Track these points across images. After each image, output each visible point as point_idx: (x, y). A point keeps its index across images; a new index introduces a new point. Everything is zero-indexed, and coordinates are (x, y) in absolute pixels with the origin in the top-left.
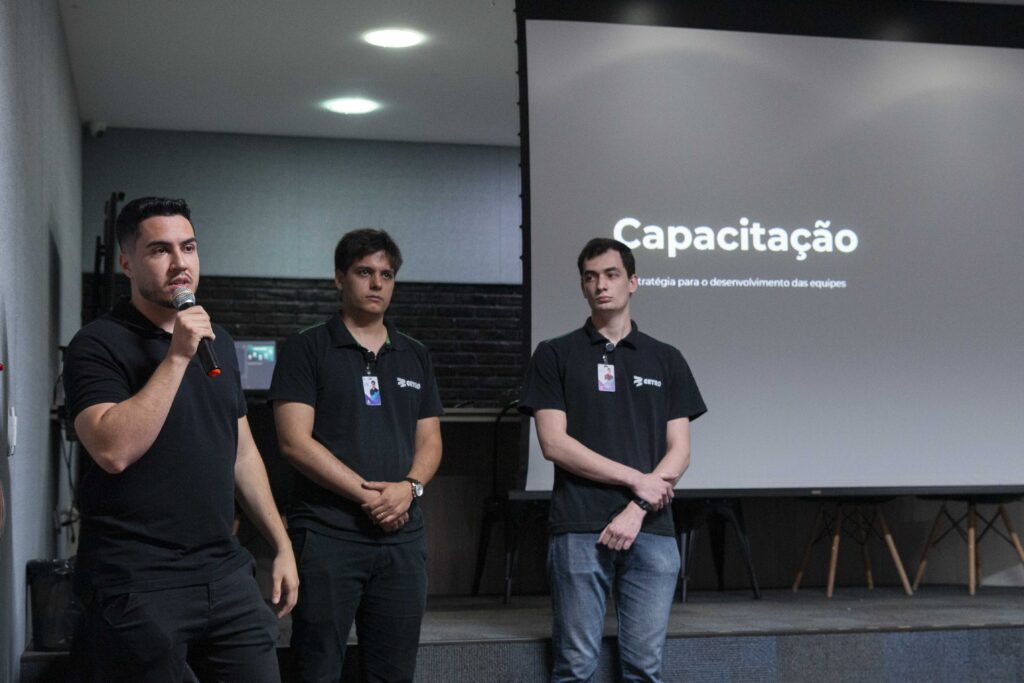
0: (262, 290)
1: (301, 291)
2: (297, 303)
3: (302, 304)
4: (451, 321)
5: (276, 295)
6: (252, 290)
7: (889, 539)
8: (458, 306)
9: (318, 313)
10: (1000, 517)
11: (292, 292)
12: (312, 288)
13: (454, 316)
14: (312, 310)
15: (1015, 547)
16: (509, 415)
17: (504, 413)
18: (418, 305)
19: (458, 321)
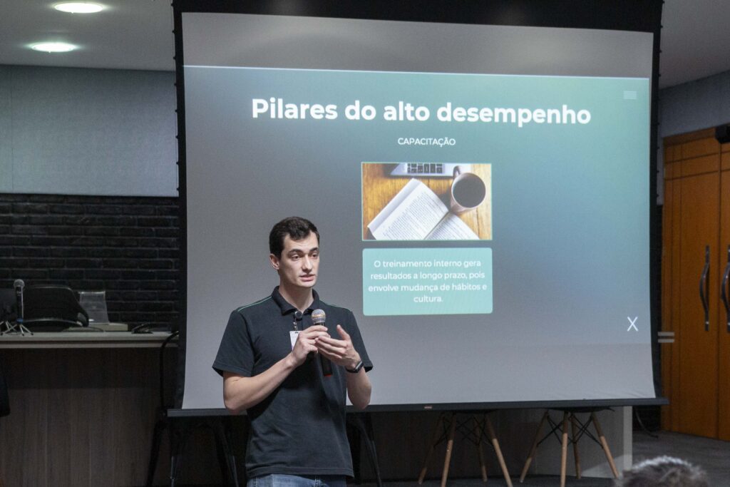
1: (14, 204)
2: (11, 215)
3: (15, 216)
4: (151, 230)
7: (495, 442)
8: (156, 217)
9: (30, 224)
10: (592, 423)
11: (7, 204)
12: (26, 201)
13: (154, 226)
14: (25, 221)
15: (603, 447)
16: (174, 342)
17: (169, 339)
18: (121, 216)
19: (157, 230)
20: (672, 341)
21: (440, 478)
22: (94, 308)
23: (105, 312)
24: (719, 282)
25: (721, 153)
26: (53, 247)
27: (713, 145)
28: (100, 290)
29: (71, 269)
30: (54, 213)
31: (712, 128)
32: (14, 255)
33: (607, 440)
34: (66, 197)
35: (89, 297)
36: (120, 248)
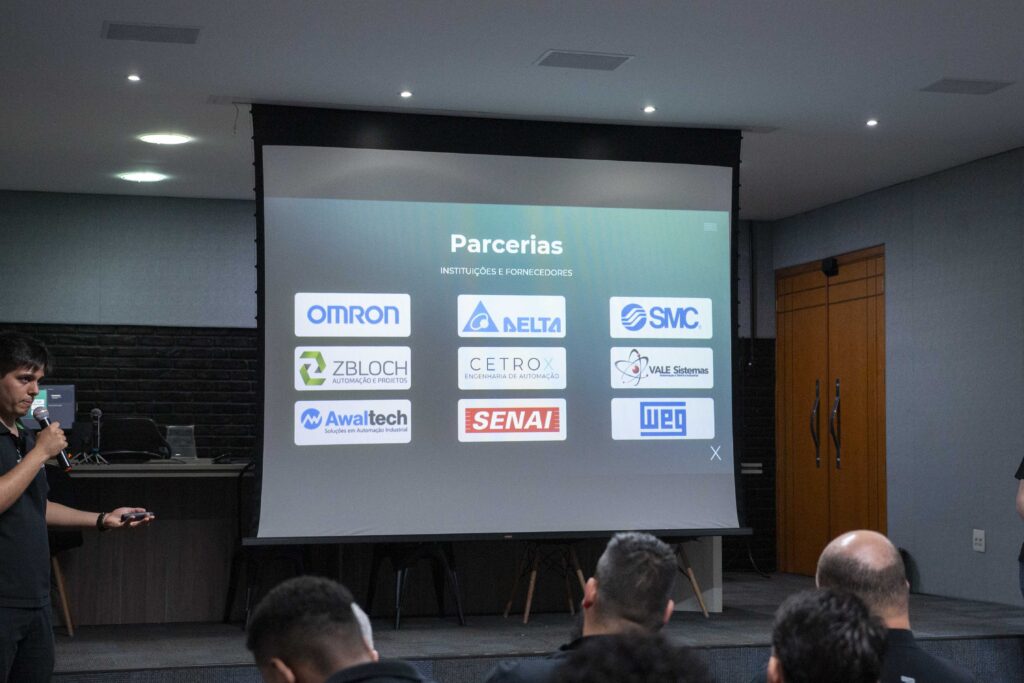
0: (65, 335)
1: (101, 335)
2: (98, 347)
3: (102, 348)
4: (243, 362)
5: (79, 340)
6: (55, 335)
7: (580, 573)
9: (118, 356)
11: (94, 336)
12: (113, 333)
13: (247, 358)
14: (113, 353)
15: (690, 579)
16: (251, 471)
17: (246, 469)
18: (213, 348)
19: (250, 363)
20: (760, 472)
21: (523, 613)
22: (183, 443)
23: (193, 447)
24: (828, 415)
25: (829, 286)
26: (141, 380)
27: (820, 278)
28: (189, 424)
29: (159, 403)
30: (142, 345)
31: (818, 261)
32: (100, 389)
33: (694, 573)
34: (155, 328)
35: (176, 432)
36: (212, 382)
